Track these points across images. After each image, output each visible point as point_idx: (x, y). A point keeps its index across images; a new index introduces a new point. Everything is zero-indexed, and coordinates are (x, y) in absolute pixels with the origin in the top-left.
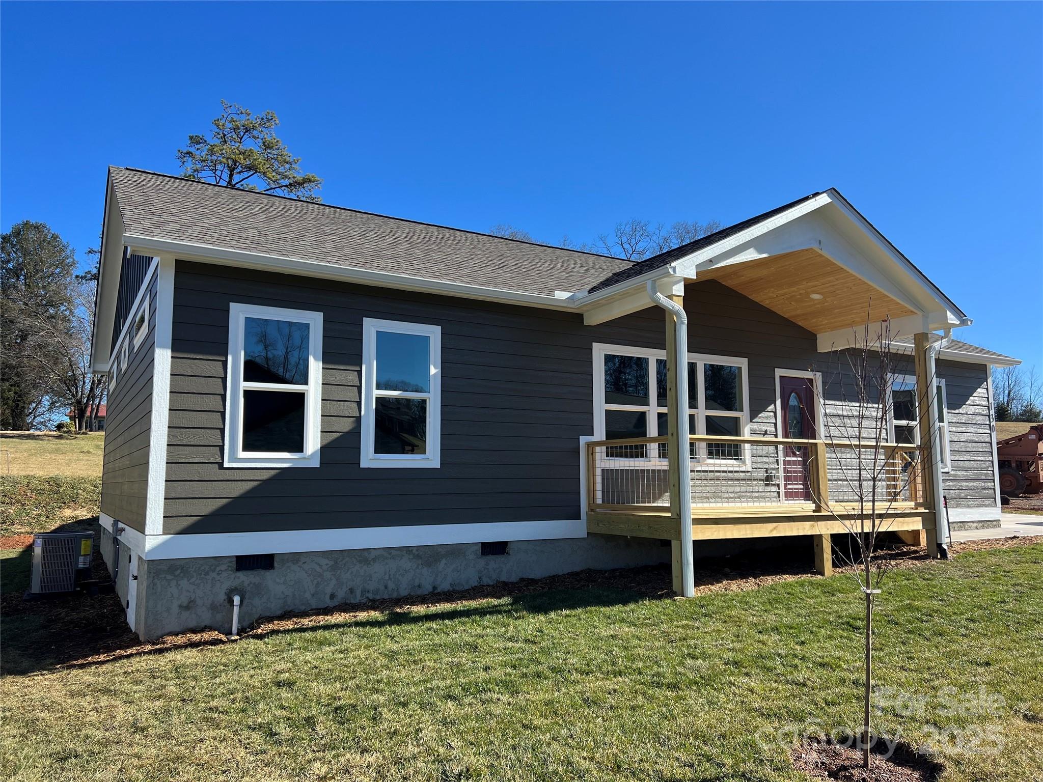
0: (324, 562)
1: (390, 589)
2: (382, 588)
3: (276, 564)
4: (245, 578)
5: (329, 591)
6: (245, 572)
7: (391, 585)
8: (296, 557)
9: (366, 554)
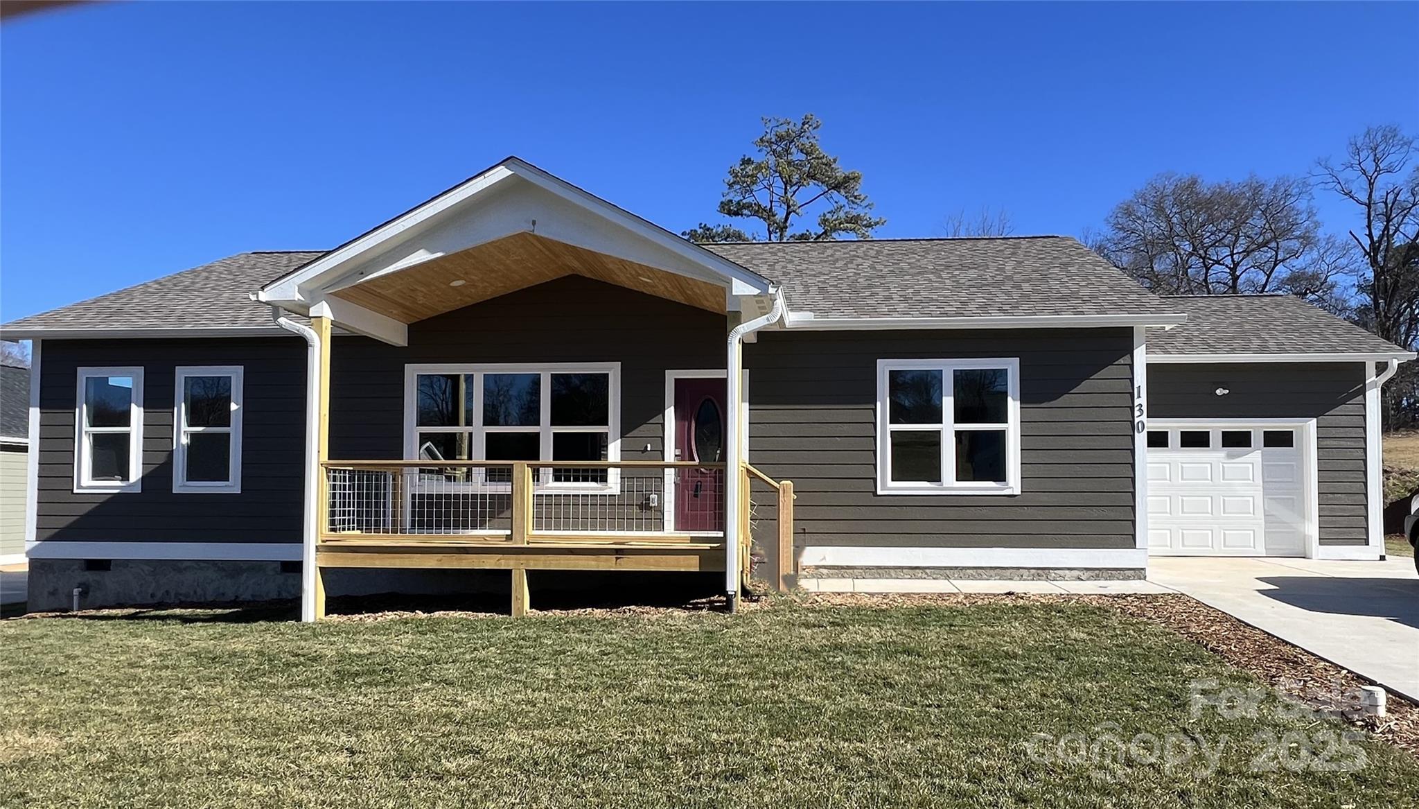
0: (146, 568)
1: (198, 594)
2: (192, 593)
3: (111, 568)
4: (90, 576)
5: (150, 591)
6: (92, 572)
7: (199, 591)
8: (125, 563)
9: (179, 564)
